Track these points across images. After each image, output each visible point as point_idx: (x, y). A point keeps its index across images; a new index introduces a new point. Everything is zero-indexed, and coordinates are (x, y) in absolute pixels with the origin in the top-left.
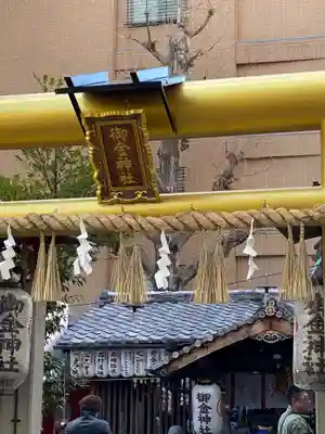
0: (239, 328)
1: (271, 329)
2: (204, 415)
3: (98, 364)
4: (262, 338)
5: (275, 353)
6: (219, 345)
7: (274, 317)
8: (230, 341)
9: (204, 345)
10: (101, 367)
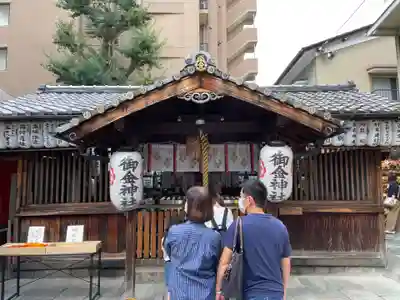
0: (164, 86)
1: (201, 87)
2: (129, 185)
3: (19, 136)
4: (191, 98)
5: (199, 118)
6: (141, 105)
7: (205, 72)
8: (154, 99)
9: (123, 105)
10: (23, 138)
